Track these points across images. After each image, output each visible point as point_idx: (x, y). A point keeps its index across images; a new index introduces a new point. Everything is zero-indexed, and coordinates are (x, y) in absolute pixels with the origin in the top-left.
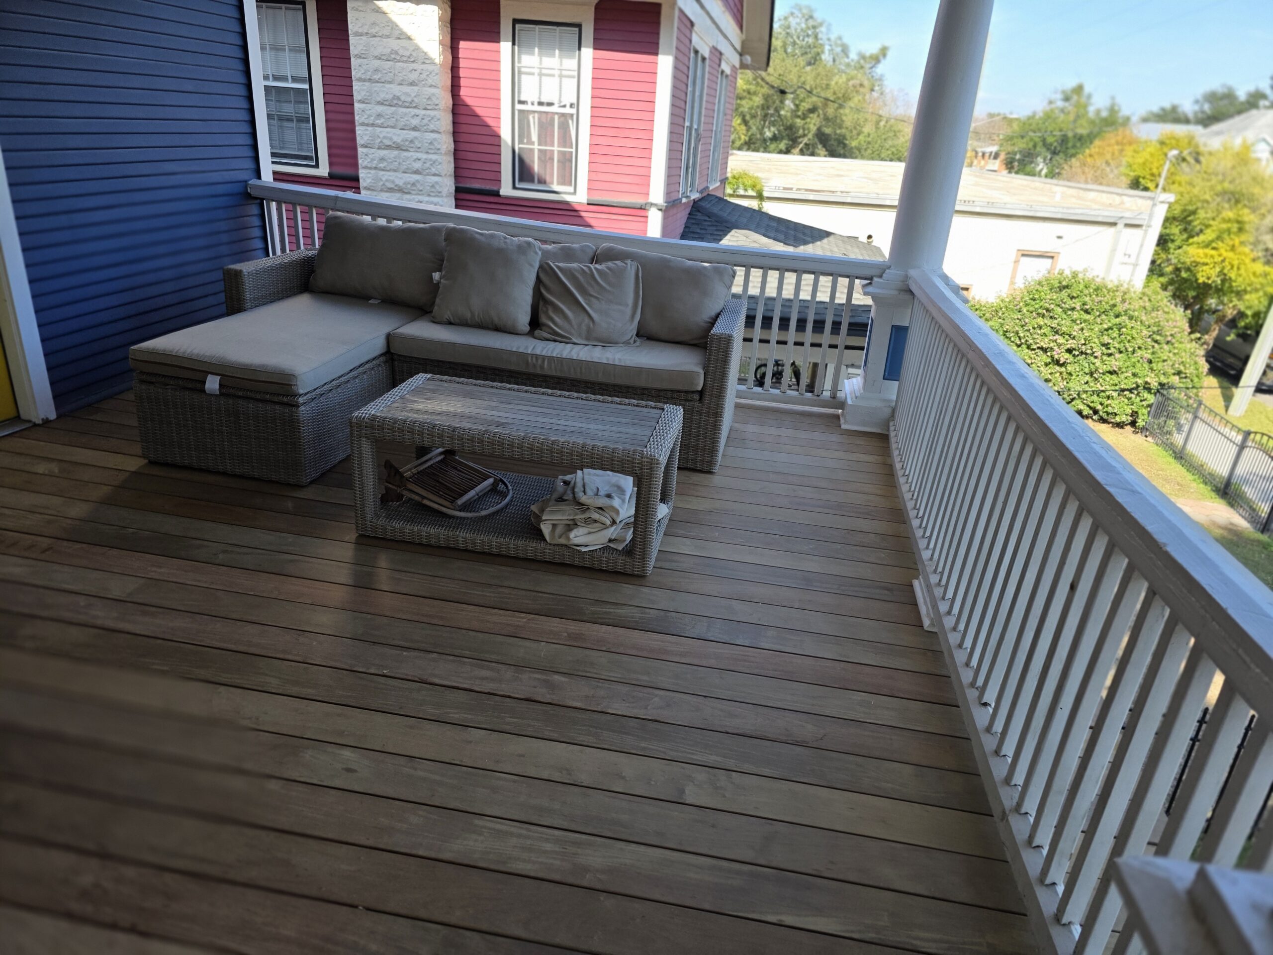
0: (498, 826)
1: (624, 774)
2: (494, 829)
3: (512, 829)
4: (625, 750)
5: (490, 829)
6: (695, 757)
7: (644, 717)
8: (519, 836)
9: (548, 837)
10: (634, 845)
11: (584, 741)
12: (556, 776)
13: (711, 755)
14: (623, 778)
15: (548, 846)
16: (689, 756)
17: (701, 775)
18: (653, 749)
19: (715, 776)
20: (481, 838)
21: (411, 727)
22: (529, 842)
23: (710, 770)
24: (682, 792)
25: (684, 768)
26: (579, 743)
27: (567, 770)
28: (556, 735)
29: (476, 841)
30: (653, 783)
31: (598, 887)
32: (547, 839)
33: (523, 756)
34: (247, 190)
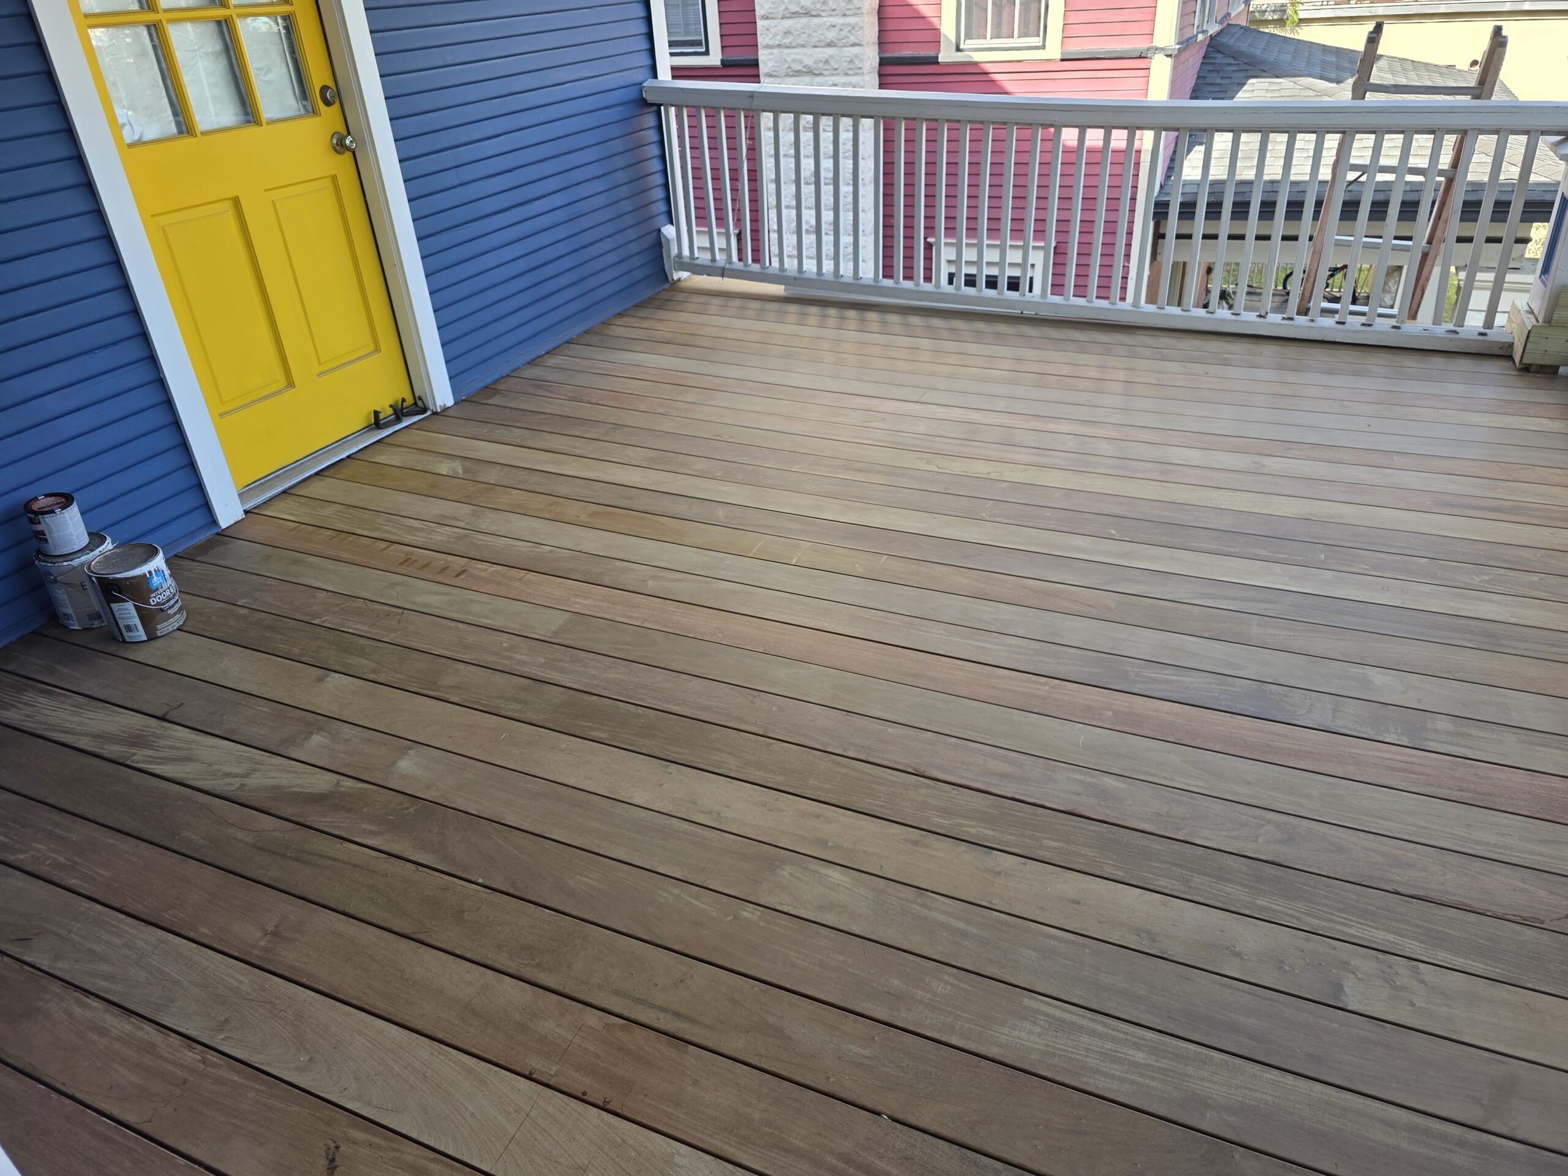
0: (1058, 1013)
1: (1238, 949)
2: (1054, 1017)
3: (1080, 1021)
4: (1233, 909)
5: (1048, 1015)
6: (1352, 931)
7: (1253, 856)
8: (1093, 1033)
9: (1135, 1040)
10: (1275, 1072)
11: (1166, 887)
12: (1132, 941)
13: (1377, 929)
14: (1238, 955)
15: (1140, 1056)
16: (1338, 927)
17: (1365, 963)
18: (1279, 912)
19: (1390, 967)
20: (1037, 1029)
21: (915, 843)
22: (1109, 1046)
23: (1380, 956)
24: (1339, 989)
25: (1335, 949)
26: (1158, 889)
27: (1148, 932)
28: (1121, 874)
29: (1030, 1032)
30: (1287, 968)
31: (1229, 1135)
32: (1135, 1043)
33: (1078, 903)
34: (642, 94)
